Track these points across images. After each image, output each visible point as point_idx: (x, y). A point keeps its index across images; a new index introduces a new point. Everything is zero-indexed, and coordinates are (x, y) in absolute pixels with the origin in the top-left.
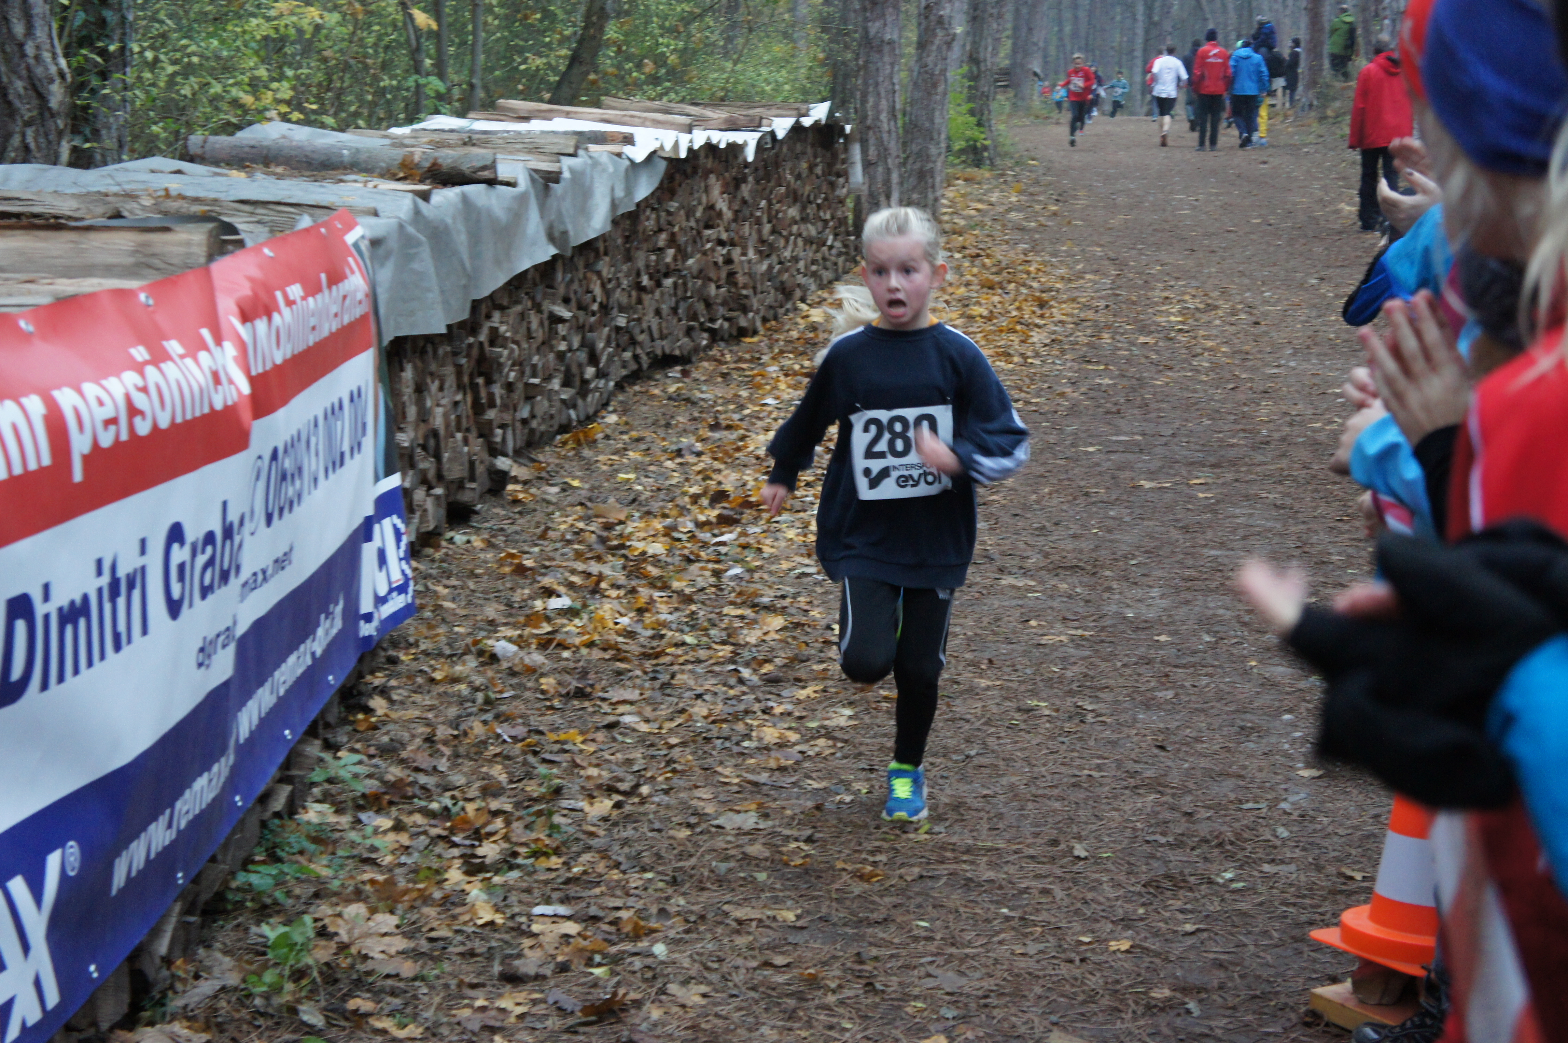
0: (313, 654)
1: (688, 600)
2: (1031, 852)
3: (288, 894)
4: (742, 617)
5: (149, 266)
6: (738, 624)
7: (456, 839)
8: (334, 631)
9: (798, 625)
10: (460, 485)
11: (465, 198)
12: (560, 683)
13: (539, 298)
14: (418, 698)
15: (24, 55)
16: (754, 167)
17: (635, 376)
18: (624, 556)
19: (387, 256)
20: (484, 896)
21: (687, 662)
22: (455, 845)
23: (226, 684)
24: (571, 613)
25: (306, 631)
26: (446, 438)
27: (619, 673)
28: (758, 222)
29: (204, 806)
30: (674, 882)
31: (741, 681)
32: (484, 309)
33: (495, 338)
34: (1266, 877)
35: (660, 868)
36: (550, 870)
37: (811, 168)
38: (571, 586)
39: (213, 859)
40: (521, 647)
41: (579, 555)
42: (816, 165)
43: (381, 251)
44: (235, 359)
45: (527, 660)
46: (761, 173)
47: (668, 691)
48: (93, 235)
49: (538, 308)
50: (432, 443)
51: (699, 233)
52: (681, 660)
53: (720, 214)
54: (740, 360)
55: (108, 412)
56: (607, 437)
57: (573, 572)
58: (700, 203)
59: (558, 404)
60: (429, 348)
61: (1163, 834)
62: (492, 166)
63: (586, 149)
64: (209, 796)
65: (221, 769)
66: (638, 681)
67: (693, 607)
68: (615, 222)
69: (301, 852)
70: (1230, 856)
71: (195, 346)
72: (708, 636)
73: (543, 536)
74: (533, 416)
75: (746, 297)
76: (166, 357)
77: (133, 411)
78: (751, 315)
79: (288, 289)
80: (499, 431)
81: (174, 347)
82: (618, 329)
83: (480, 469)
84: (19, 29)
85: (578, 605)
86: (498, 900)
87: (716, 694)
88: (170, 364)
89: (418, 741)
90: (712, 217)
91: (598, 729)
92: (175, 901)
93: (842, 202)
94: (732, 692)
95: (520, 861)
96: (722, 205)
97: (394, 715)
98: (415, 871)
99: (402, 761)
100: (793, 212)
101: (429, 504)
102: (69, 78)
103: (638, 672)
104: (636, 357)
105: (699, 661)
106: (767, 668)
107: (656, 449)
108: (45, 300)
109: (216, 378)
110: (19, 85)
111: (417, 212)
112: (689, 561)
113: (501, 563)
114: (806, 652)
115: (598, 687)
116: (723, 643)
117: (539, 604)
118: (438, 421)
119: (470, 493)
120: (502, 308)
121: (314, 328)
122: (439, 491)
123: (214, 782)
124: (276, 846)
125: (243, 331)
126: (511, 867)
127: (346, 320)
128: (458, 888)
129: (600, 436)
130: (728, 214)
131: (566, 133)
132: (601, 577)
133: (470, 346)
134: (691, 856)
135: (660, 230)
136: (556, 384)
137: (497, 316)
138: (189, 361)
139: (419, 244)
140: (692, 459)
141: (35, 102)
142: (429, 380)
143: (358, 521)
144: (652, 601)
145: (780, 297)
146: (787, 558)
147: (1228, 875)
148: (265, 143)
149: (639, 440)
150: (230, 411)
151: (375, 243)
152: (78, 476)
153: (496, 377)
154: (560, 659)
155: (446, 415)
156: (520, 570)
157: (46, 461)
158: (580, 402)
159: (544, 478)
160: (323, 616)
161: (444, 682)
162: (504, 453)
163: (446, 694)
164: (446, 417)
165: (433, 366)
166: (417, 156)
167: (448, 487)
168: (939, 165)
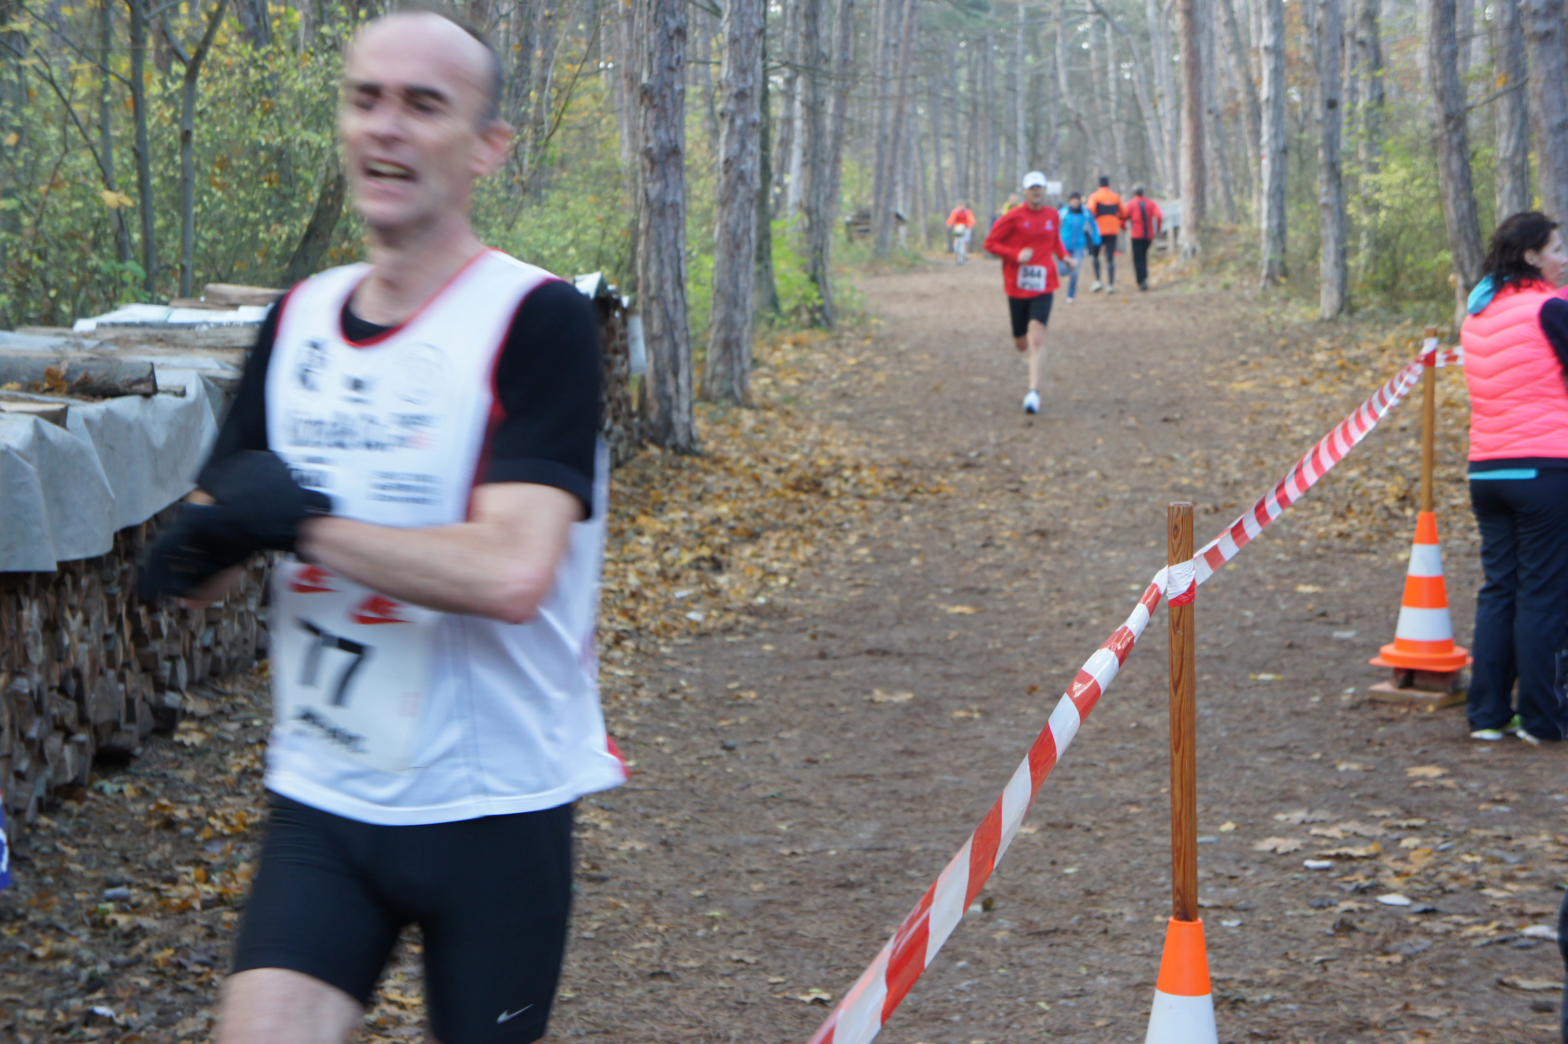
10: (115, 727)
26: (92, 676)
50: (72, 684)
59: (255, 626)
60: (68, 579)
62: (151, 375)
74: (218, 643)
80: (168, 665)
83: (140, 708)
93: (623, 382)
101: (68, 753)
111: (39, 439)
113: (149, 815)
118: (81, 658)
119: (127, 736)
122: (82, 737)
133: (124, 573)
142: (68, 615)
155: (90, 651)
156: (170, 824)
159: (225, 712)
161: (46, 959)
162: (175, 688)
163: (45, 973)
164: (92, 653)
165: (75, 600)
166: (63, 368)
167: (96, 731)
168: (745, 334)
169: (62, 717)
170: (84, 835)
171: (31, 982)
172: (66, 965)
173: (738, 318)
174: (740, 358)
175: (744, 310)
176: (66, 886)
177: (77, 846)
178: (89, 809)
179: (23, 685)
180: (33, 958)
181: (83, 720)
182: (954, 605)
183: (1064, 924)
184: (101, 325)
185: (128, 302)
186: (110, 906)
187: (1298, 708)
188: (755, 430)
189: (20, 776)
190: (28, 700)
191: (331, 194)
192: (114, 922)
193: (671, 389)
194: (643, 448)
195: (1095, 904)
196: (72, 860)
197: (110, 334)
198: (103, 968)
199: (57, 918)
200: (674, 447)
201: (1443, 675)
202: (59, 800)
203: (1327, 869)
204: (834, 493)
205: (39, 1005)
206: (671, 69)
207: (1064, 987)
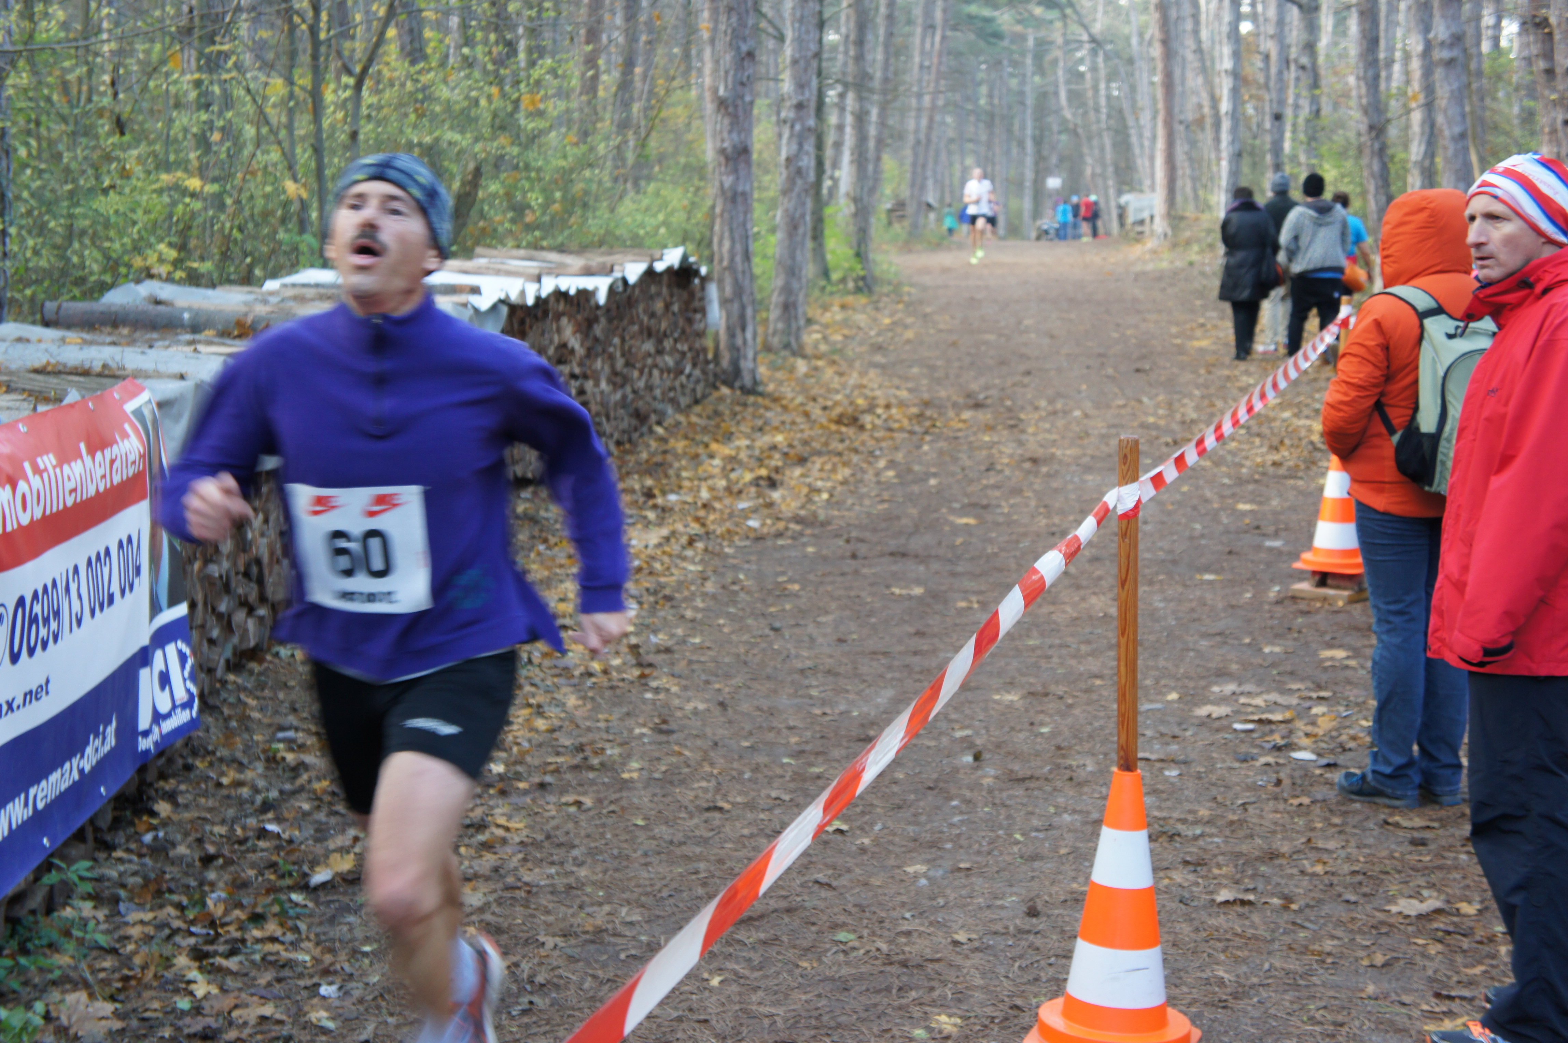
0: (81, 770)
3: (27, 983)
7: (193, 929)
8: (107, 748)
14: (203, 801)
16: (607, 308)
22: (192, 934)
25: (78, 748)
28: (611, 357)
37: (667, 307)
42: (671, 303)
46: (614, 313)
53: (572, 351)
58: (551, 341)
69: (50, 945)
79: (39, 460)
90: (564, 354)
93: (700, 335)
96: (575, 343)
99: (170, 860)
100: (649, 346)
121: (72, 492)
124: (26, 940)
127: (118, 479)
130: (580, 351)
143: (131, 651)
145: (634, 422)
160: (92, 736)
161: (229, 786)
163: (228, 797)
164: (270, 545)
166: (249, 320)
167: (274, 607)
168: (801, 298)
169: (246, 596)
170: (263, 690)
171: (217, 804)
172: (245, 792)
173: (795, 285)
174: (796, 317)
175: (799, 279)
176: (247, 729)
177: (257, 698)
178: (267, 669)
179: (214, 570)
180: (219, 785)
181: (263, 599)
182: (961, 516)
183: (1038, 773)
184: (285, 286)
185: (304, 266)
186: (281, 746)
187: (1234, 602)
188: (807, 376)
189: (212, 642)
190: (219, 583)
191: (470, 183)
192: (284, 759)
193: (739, 341)
194: (716, 388)
195: (1064, 756)
196: (252, 709)
197: (290, 292)
198: (274, 794)
199: (239, 755)
200: (742, 388)
201: (1350, 577)
202: (244, 661)
203: (1251, 731)
204: (869, 426)
205: (223, 822)
206: (742, 84)
207: (1035, 822)
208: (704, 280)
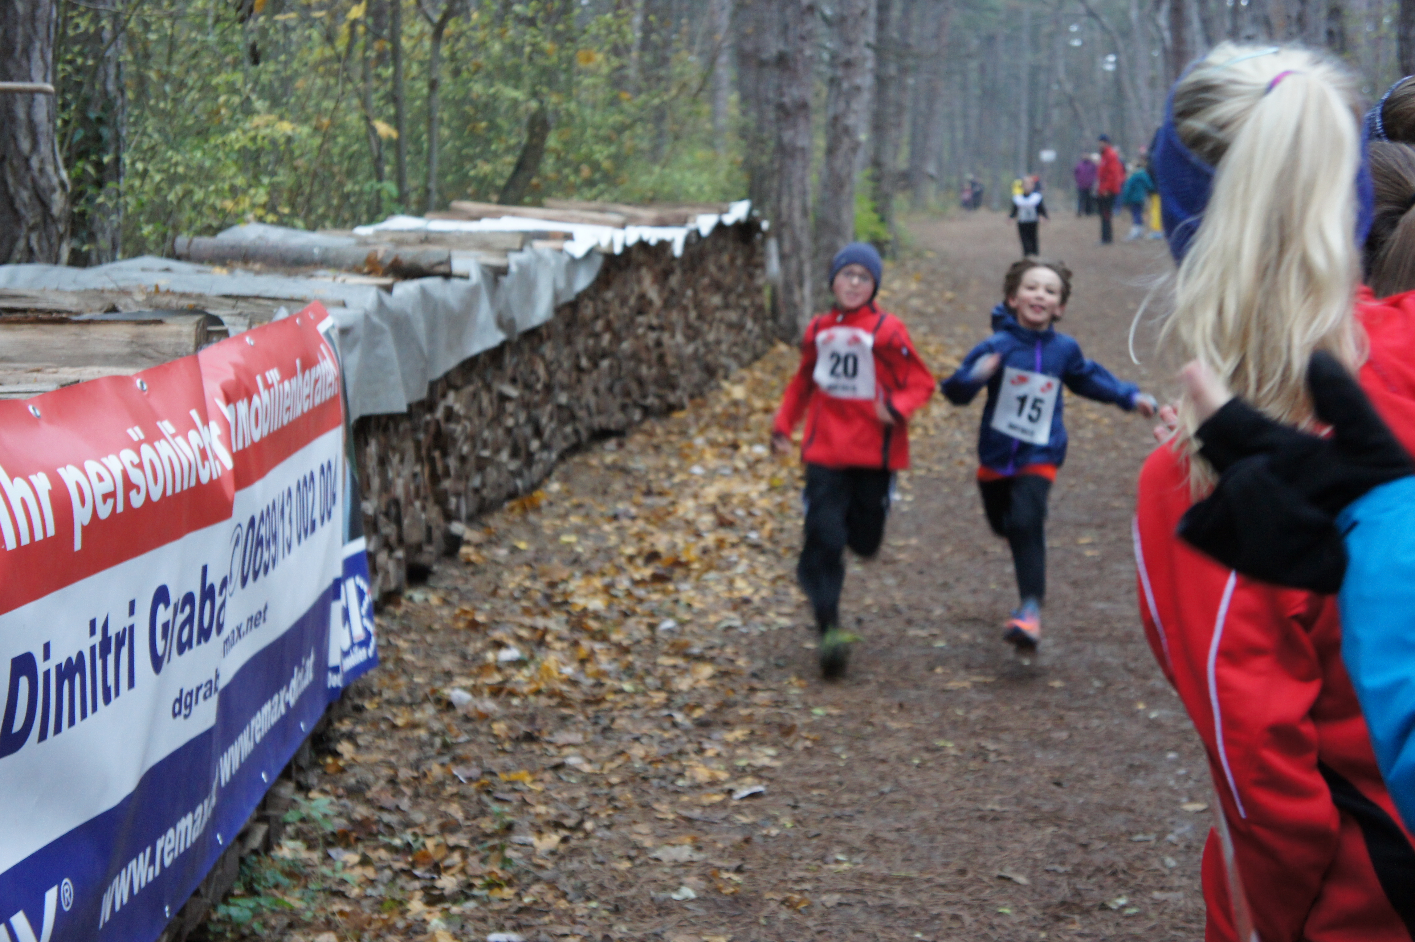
0: (287, 705)
1: (626, 650)
2: (941, 880)
3: (265, 925)
4: (674, 667)
5: (143, 355)
6: (671, 673)
7: (418, 872)
8: (306, 683)
9: (725, 674)
10: (419, 548)
11: (424, 292)
12: (511, 728)
13: (489, 377)
14: (381, 743)
15: (29, 168)
16: (682, 260)
17: (576, 448)
18: (568, 613)
19: (355, 343)
20: (443, 925)
21: (626, 708)
22: (416, 878)
23: (209, 733)
24: (519, 664)
25: (281, 682)
26: (406, 505)
27: (564, 718)
28: (685, 309)
29: (188, 844)
30: (616, 910)
31: (675, 725)
32: (439, 389)
33: (450, 415)
34: (1157, 904)
35: (604, 898)
36: (503, 900)
37: (732, 261)
38: (519, 639)
39: (197, 893)
40: (474, 695)
41: (526, 611)
42: (736, 258)
43: (349, 338)
44: (220, 437)
45: (481, 708)
46: (688, 265)
47: (609, 734)
48: (92, 328)
49: (488, 387)
50: (393, 511)
51: (632, 320)
52: (620, 706)
53: (650, 303)
54: (669, 433)
55: (107, 486)
56: (551, 504)
57: (522, 626)
58: (632, 292)
59: (505, 474)
60: (391, 425)
61: (1062, 863)
62: (448, 262)
63: (531, 246)
64: (193, 836)
65: (204, 810)
66: (581, 726)
67: (630, 658)
68: (558, 310)
69: (277, 886)
70: (1124, 884)
71: (185, 427)
72: (644, 684)
73: (494, 593)
74: (484, 485)
75: (675, 377)
76: (160, 436)
77: (129, 485)
78: (679, 393)
79: (267, 374)
80: (454, 499)
81: (166, 427)
82: (560, 407)
83: (437, 534)
84: (25, 145)
85: (526, 656)
86: (457, 929)
87: (651, 737)
88: (163, 441)
89: (382, 783)
90: (643, 305)
91: (545, 770)
92: (163, 933)
93: (759, 290)
94: (666, 735)
95: (476, 892)
96: (653, 294)
97: (360, 759)
98: (380, 902)
99: (369, 802)
100: (716, 300)
101: (391, 566)
102: (69, 188)
103: (581, 718)
104: (576, 432)
105: (635, 707)
106: (698, 713)
107: (595, 514)
108: (52, 387)
109: (204, 454)
110: (25, 195)
111: (381, 304)
112: (625, 615)
113: (456, 618)
114: (733, 697)
115: (545, 731)
116: (658, 689)
117: (490, 656)
118: (399, 490)
119: (428, 555)
120: (457, 389)
121: (288, 409)
122: (400, 554)
123: (198, 822)
124: (252, 880)
125: (227, 412)
126: (468, 897)
127: (318, 401)
128: (419, 918)
129: (543, 503)
130: (658, 302)
131: (513, 233)
132: (546, 631)
133: (428, 423)
134: (631, 886)
135: (596, 317)
136: (504, 456)
137: (451, 396)
138: (180, 440)
139: (382, 332)
140: (626, 522)
141: (39, 210)
142: (390, 454)
143: (328, 582)
144: (593, 653)
145: (705, 376)
146: (716, 612)
147: (1122, 901)
148: (244, 244)
149: (579, 506)
150: (215, 485)
151: (344, 332)
152: (78, 546)
153: (450, 450)
154: (509, 705)
155: (406, 485)
156: (474, 625)
157: (51, 532)
158: (526, 472)
159: (493, 540)
160: (296, 669)
161: (405, 728)
162: (458, 519)
163: (407, 739)
164: (406, 487)
165: (395, 441)
166: (378, 256)
167: (408, 550)
169: (388, 536)
170: (409, 632)
171: (397, 746)
172: (422, 734)
175: (845, 237)
177: (406, 640)
178: (407, 612)
180: (395, 727)
181: (401, 541)
184: (380, 231)
185: (390, 214)
191: (537, 135)
194: (774, 345)
197: (392, 237)
199: (405, 697)
206: (802, 38)
208: (766, 235)
